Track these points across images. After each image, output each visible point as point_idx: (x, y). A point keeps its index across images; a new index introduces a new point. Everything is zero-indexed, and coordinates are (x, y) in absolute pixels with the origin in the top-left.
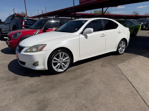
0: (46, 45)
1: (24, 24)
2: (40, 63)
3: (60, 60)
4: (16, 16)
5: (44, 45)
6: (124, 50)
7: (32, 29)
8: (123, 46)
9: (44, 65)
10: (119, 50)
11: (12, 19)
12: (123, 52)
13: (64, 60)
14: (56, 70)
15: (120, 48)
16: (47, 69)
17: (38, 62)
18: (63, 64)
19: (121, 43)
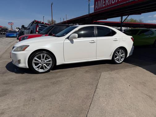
0: (29, 46)
1: (38, 30)
2: (22, 61)
3: (41, 61)
4: (35, 22)
5: (27, 46)
6: (122, 60)
7: (40, 34)
8: (121, 55)
9: (25, 63)
10: (115, 59)
11: (32, 25)
12: (121, 62)
13: (46, 61)
14: (37, 69)
15: (118, 57)
16: (28, 67)
17: (20, 60)
18: (45, 65)
19: (119, 52)
